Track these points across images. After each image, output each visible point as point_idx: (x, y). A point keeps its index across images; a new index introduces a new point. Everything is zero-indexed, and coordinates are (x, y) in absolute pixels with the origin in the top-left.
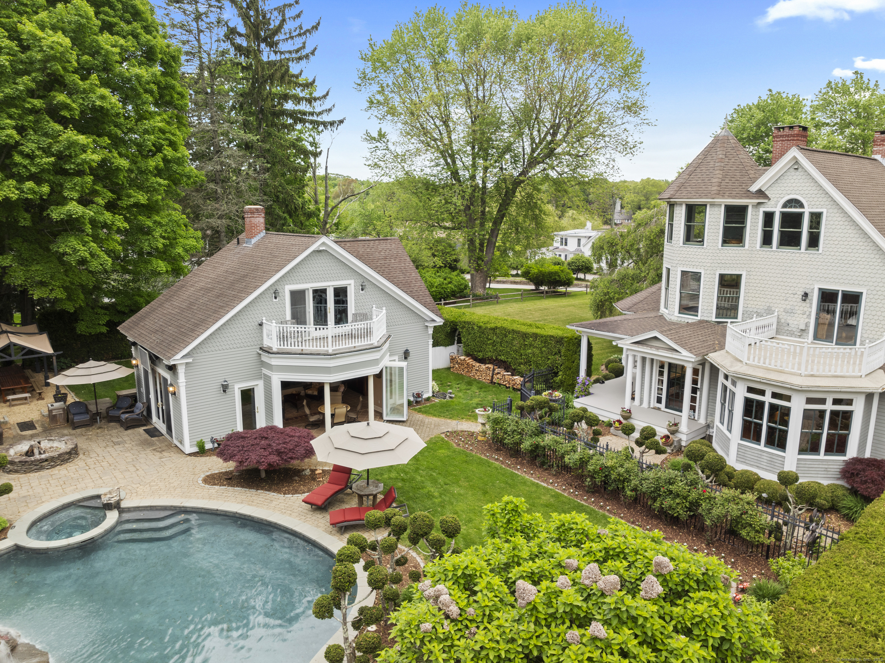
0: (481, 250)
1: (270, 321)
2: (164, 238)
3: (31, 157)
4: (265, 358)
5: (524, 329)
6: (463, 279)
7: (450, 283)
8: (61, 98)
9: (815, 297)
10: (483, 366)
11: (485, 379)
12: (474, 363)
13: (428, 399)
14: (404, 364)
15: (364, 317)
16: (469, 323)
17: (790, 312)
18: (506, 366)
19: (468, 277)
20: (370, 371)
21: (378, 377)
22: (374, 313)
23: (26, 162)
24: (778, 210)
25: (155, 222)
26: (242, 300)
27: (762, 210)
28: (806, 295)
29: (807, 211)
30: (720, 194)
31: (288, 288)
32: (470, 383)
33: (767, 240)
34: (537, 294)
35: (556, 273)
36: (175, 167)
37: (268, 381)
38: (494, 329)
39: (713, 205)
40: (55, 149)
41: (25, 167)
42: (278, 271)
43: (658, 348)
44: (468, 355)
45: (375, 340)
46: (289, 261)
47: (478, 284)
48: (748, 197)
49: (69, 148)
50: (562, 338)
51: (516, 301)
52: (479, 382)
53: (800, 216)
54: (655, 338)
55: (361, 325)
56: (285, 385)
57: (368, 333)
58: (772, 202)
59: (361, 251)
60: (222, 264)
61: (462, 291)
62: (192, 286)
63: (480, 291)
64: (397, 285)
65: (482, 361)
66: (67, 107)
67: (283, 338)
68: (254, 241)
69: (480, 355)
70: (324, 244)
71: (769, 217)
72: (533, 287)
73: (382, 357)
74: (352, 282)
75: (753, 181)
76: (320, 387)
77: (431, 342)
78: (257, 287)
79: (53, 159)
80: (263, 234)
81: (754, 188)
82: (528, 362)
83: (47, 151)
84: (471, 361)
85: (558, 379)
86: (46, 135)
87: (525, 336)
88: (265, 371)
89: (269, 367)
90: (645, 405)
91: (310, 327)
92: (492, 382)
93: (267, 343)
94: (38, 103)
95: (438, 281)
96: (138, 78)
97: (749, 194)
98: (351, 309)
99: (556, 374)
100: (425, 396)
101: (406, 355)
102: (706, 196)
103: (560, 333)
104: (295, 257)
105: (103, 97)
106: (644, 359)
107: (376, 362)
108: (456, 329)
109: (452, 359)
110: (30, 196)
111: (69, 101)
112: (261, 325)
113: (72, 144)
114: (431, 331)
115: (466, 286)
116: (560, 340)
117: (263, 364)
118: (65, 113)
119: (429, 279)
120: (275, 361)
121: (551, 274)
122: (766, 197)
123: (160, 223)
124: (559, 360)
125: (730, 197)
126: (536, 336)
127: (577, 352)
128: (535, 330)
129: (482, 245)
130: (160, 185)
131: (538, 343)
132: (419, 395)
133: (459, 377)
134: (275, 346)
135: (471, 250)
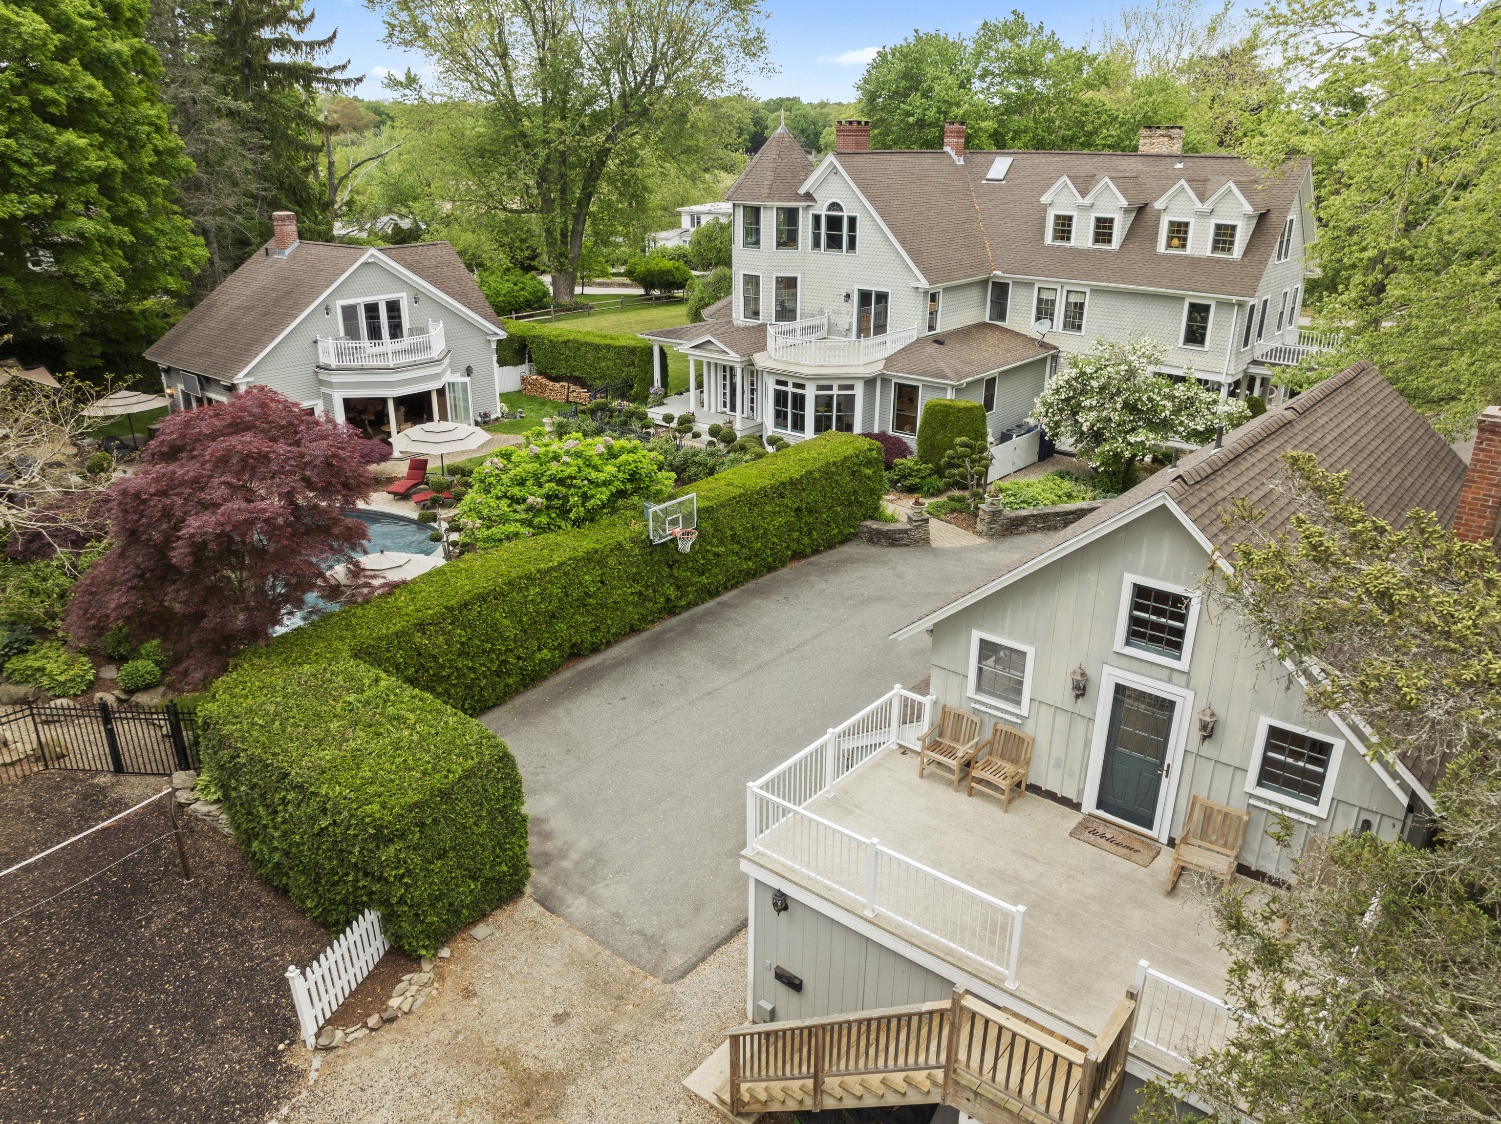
0: (565, 243)
1: (326, 338)
2: (169, 248)
3: (28, 165)
4: (323, 376)
5: (597, 341)
6: (541, 283)
7: (523, 289)
8: (49, 92)
9: (855, 297)
10: (557, 385)
11: (561, 398)
12: (547, 382)
13: (497, 419)
14: (467, 379)
15: (422, 331)
16: (538, 337)
17: (837, 313)
18: (580, 382)
19: (547, 279)
20: (433, 386)
21: (441, 392)
22: (431, 327)
23: (24, 171)
24: (823, 212)
25: (156, 230)
26: (295, 318)
27: (811, 212)
28: (848, 296)
29: (845, 214)
30: (770, 197)
31: (339, 303)
32: (543, 404)
33: (817, 244)
34: (646, 301)
35: (669, 272)
36: (169, 161)
37: (328, 398)
38: (565, 343)
39: (765, 207)
40: (52, 154)
41: (24, 177)
42: (328, 286)
43: (711, 351)
44: (540, 373)
45: (435, 354)
46: (339, 275)
47: (562, 289)
48: (796, 200)
49: (68, 154)
50: (635, 348)
51: (615, 311)
52: (553, 402)
53: (840, 219)
54: (709, 342)
55: (419, 339)
56: (347, 402)
57: (428, 347)
58: (818, 205)
59: (409, 258)
60: (255, 279)
61: (540, 300)
62: (224, 304)
63: (565, 300)
64: (453, 296)
65: (556, 379)
66: (54, 102)
67: (339, 354)
68: (288, 252)
69: (554, 373)
70: (372, 255)
71: (817, 218)
72: (641, 291)
73: (444, 372)
74: (404, 295)
75: (802, 182)
76: (383, 401)
77: (495, 358)
78: (308, 304)
79: (52, 167)
80: (297, 243)
81: (802, 191)
82: (603, 377)
83: (45, 158)
84: (544, 381)
85: (633, 392)
86: (37, 137)
87: (598, 348)
88: (324, 390)
89: (329, 384)
90: (713, 410)
91: (365, 342)
92: (568, 402)
93: (323, 360)
94: (24, 100)
95: (506, 287)
96: (119, 54)
97: (797, 197)
98: (406, 323)
99: (631, 387)
100: (493, 417)
101: (469, 371)
102: (758, 199)
103: (633, 343)
104: (344, 271)
105: (90, 87)
106: (709, 363)
107: (438, 376)
108: (526, 346)
109: (524, 380)
110: (36, 212)
111: (56, 96)
112: (316, 342)
113: (71, 149)
114: (494, 346)
115: (545, 294)
116: (632, 351)
117: (321, 382)
118: (53, 110)
119: (494, 285)
120: (335, 378)
121: (662, 273)
122: (814, 200)
123: (162, 231)
124: (633, 371)
125: (779, 200)
126: (608, 347)
127: (650, 361)
128: (608, 342)
129: (564, 235)
130: (159, 185)
131: (611, 355)
132: (486, 415)
133: (532, 399)
134: (333, 363)
135: (551, 244)
